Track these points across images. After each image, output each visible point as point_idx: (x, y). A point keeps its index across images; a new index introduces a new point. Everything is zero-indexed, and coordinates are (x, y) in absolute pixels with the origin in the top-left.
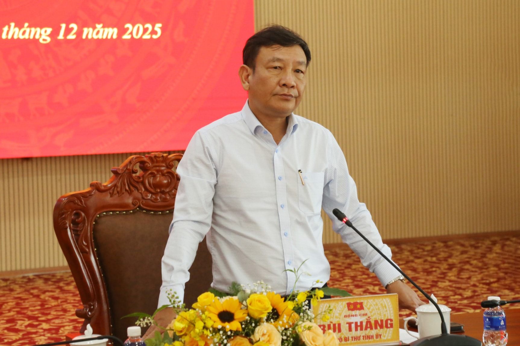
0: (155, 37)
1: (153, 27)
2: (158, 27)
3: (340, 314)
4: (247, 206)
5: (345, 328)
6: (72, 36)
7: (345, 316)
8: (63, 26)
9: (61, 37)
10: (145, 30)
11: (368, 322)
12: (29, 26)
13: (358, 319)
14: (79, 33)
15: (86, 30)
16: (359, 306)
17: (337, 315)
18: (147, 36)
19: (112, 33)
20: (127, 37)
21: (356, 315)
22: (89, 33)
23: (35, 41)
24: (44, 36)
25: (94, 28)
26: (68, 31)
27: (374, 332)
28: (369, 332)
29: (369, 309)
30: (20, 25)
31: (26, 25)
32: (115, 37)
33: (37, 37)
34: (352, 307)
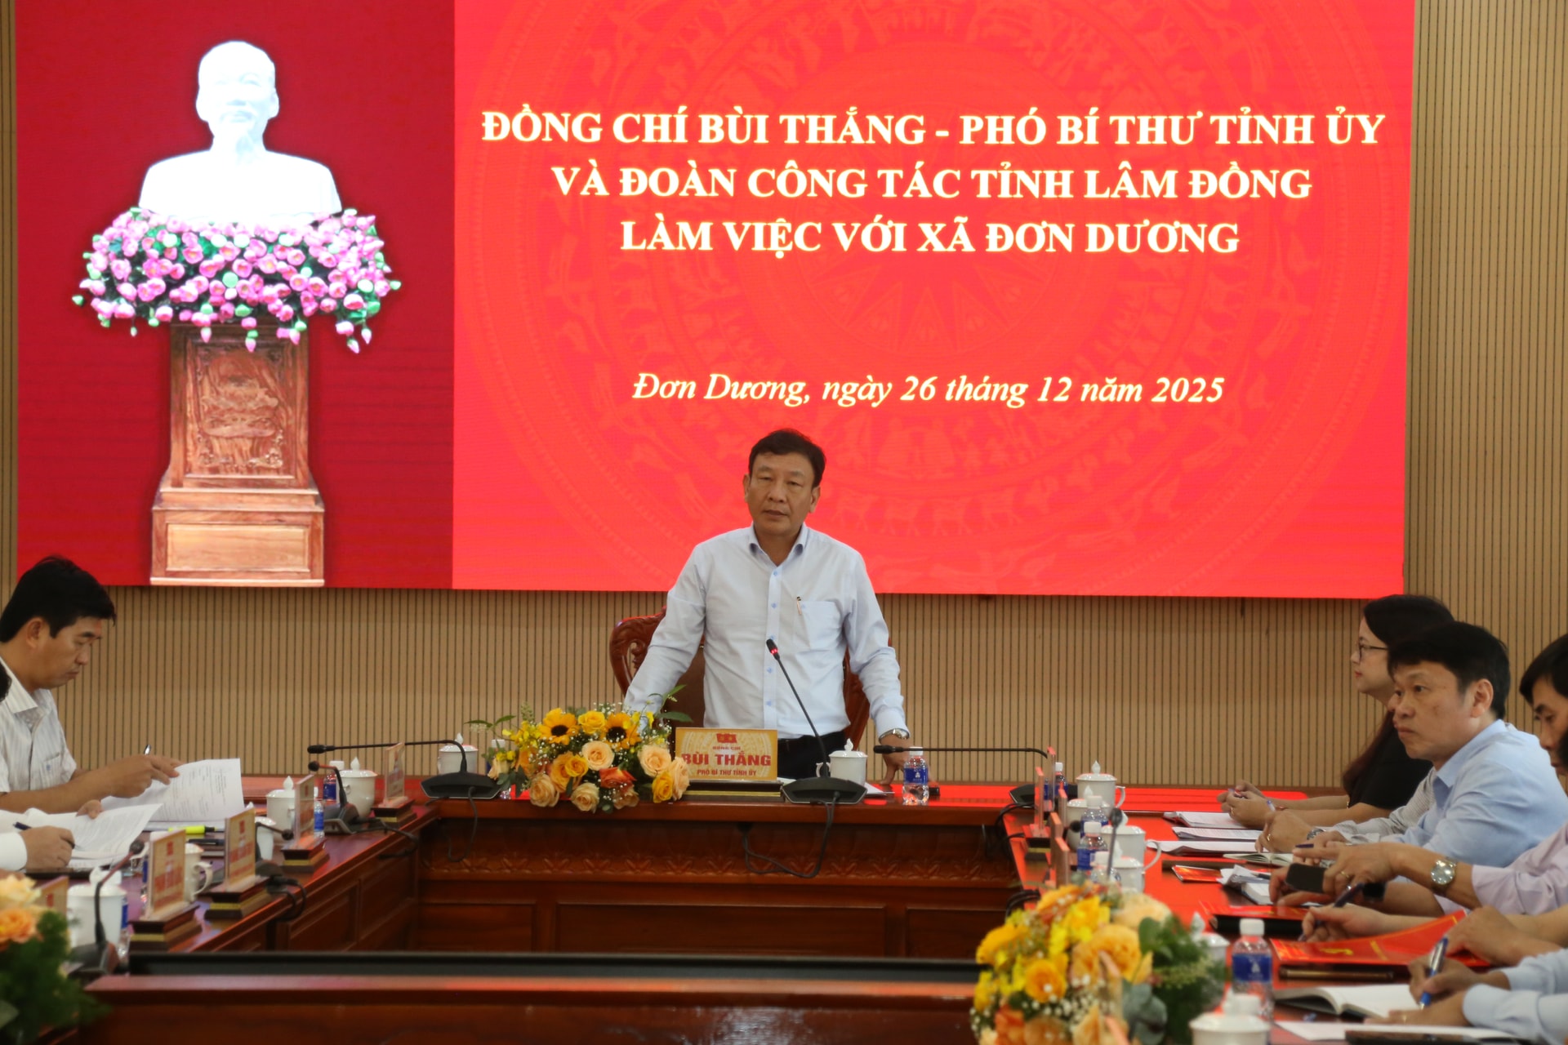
0: (1210, 399)
1: (1209, 382)
2: (1218, 383)
3: (708, 745)
4: (730, 634)
5: (713, 760)
6: (1061, 398)
7: (714, 748)
8: (1049, 380)
9: (1043, 398)
10: (1194, 388)
11: (741, 757)
12: (991, 381)
13: (730, 753)
14: (1075, 392)
15: (1087, 388)
16: (731, 739)
17: (705, 745)
18: (1196, 399)
19: (1133, 391)
20: (1159, 399)
21: (727, 748)
22: (1092, 392)
23: (999, 405)
24: (1014, 398)
25: (1102, 384)
26: (1056, 388)
27: (747, 768)
28: (741, 767)
29: (743, 742)
30: (975, 380)
31: (986, 378)
32: (1138, 398)
33: (1003, 398)
34: (723, 739)
